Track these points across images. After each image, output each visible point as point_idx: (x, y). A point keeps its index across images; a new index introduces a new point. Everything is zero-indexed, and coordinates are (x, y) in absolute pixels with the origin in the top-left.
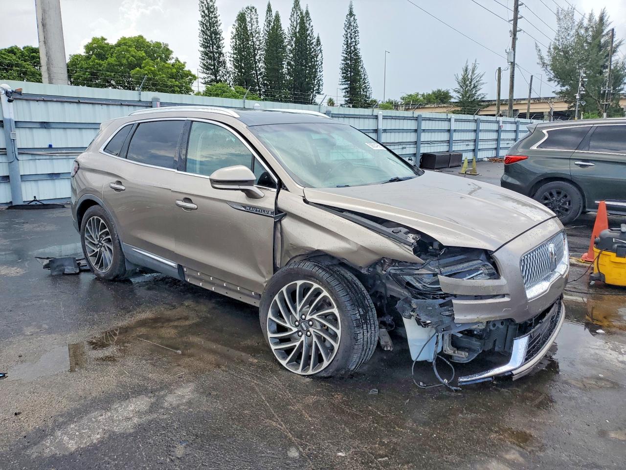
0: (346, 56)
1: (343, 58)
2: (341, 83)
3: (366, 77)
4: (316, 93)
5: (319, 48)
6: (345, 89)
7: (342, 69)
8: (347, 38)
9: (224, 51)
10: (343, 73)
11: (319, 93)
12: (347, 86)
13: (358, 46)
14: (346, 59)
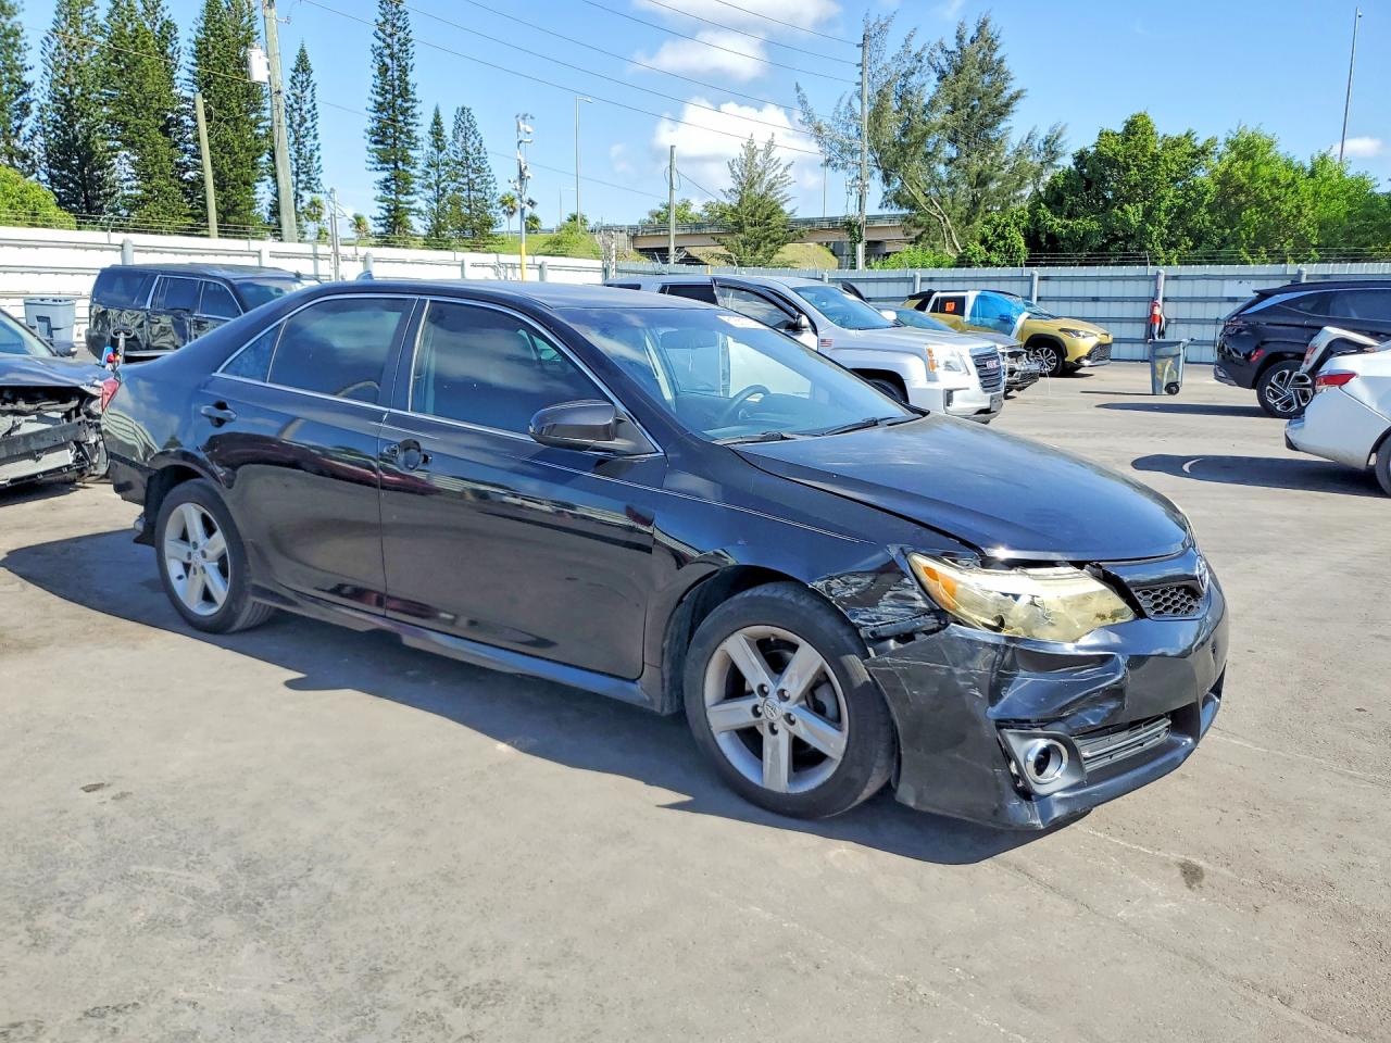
0: (380, 99)
1: (371, 105)
2: (373, 166)
3: (482, 155)
4: (303, 189)
5: (304, 79)
6: (387, 180)
7: (372, 133)
8: (381, 55)
9: (27, 77)
10: (376, 142)
11: (308, 188)
12: (386, 174)
13: (411, 78)
14: (380, 108)
